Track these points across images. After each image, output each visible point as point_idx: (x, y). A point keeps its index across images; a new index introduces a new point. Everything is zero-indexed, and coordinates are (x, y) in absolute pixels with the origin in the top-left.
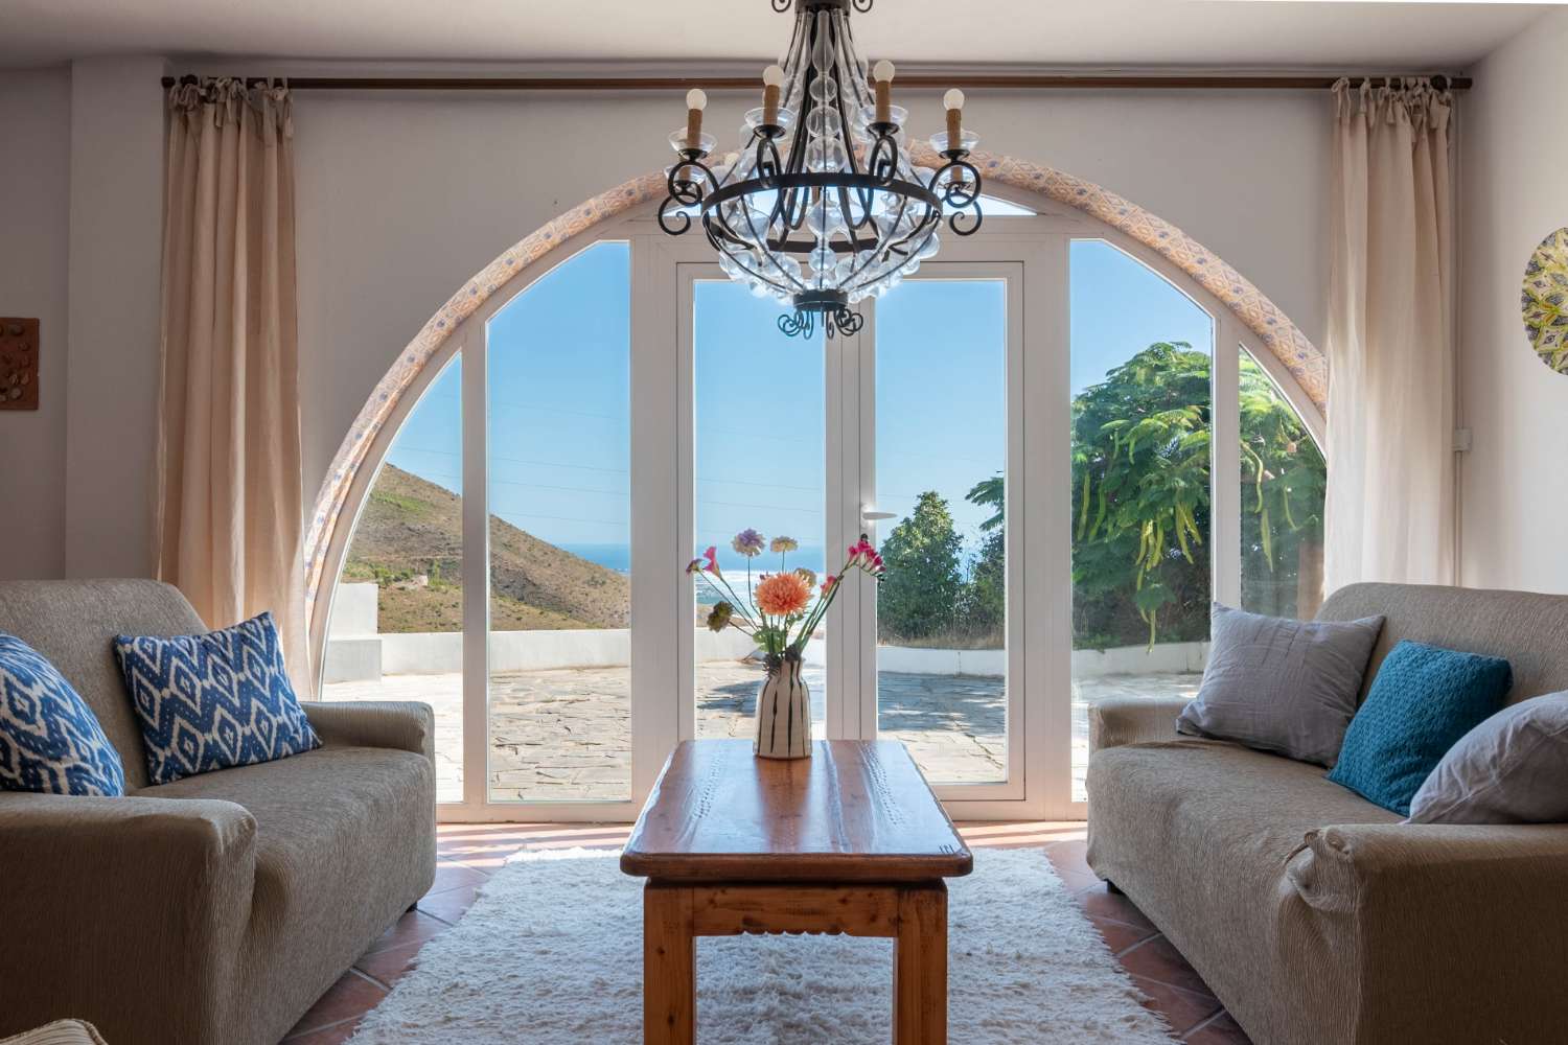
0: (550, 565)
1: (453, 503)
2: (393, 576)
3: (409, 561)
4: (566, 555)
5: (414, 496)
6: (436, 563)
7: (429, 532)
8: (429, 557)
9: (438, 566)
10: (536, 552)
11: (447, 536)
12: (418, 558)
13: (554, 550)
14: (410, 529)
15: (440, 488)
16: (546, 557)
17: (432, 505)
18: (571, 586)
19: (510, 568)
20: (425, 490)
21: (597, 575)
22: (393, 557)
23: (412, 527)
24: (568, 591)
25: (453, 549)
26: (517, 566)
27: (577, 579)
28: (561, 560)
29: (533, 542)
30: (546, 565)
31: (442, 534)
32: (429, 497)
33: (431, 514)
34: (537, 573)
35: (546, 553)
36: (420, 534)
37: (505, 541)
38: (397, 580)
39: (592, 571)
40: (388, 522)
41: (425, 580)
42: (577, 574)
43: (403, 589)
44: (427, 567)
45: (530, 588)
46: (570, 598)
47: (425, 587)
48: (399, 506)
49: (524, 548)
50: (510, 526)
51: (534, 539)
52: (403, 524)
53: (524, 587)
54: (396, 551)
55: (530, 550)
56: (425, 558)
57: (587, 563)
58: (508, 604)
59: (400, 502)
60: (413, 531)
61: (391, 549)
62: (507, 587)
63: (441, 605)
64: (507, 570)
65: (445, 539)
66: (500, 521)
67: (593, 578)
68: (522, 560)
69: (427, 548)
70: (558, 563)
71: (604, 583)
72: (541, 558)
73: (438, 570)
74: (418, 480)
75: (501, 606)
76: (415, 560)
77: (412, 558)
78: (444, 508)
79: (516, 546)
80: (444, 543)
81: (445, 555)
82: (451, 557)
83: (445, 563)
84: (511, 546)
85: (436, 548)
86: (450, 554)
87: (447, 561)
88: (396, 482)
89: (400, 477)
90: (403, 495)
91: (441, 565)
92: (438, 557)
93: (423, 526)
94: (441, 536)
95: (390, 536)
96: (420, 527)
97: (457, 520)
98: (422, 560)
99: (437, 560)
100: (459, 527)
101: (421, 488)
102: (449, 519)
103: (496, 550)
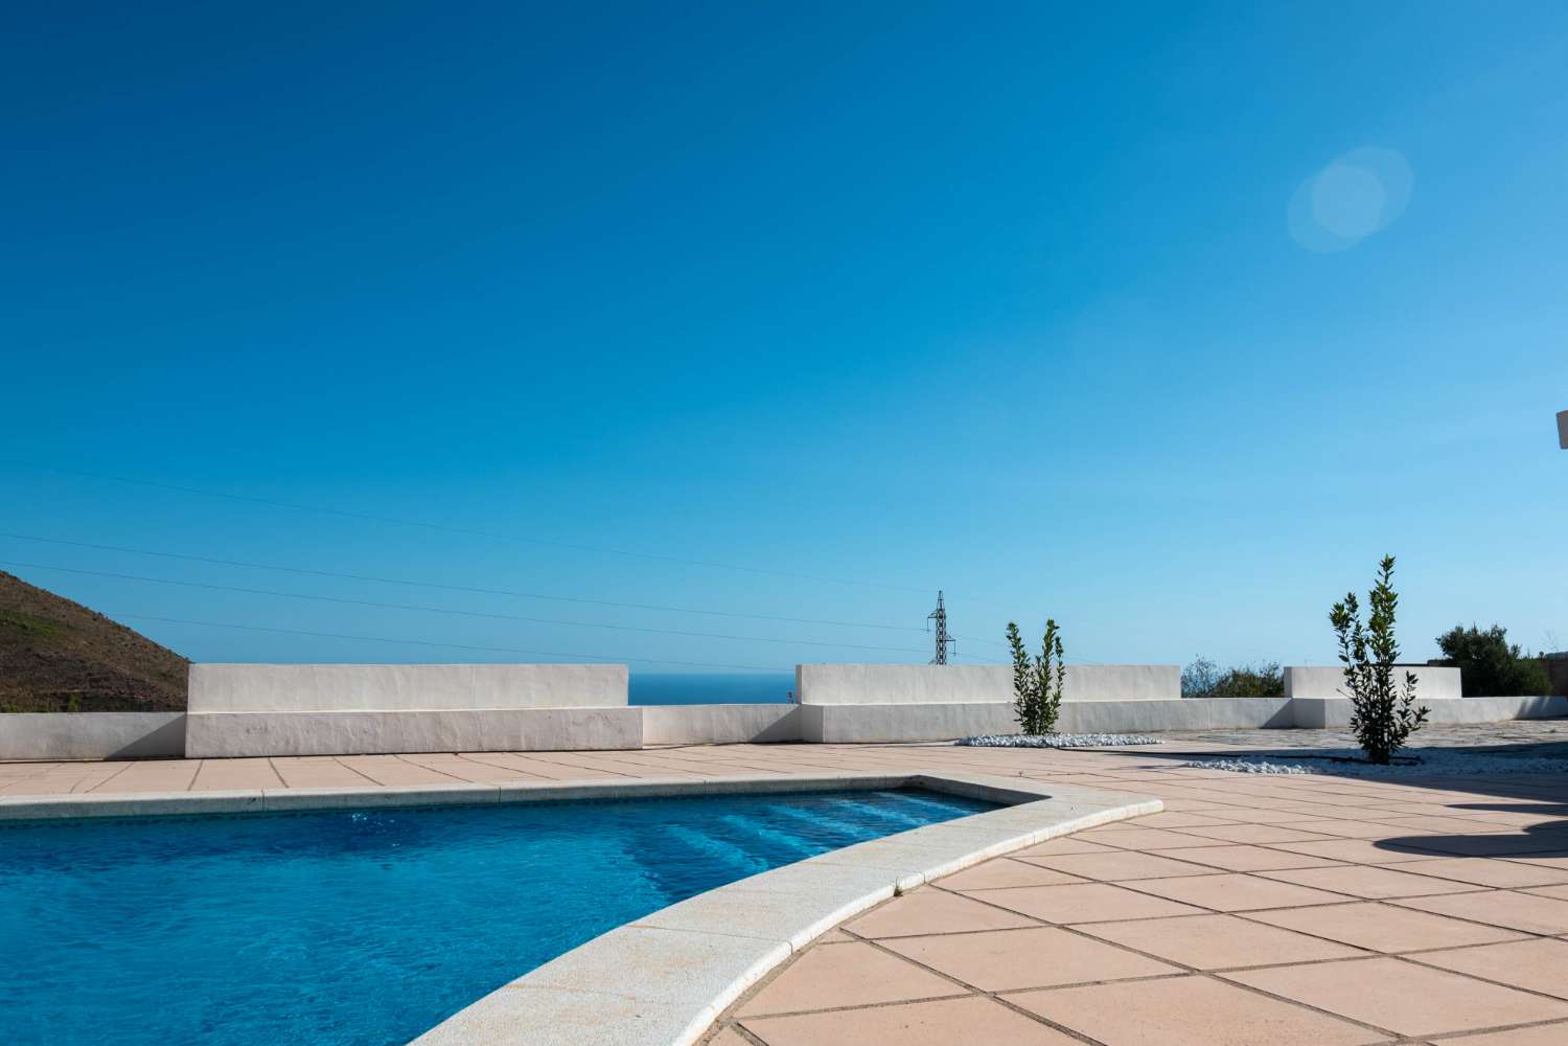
1: (96, 623)
3: (35, 696)
5: (46, 616)
6: (74, 698)
7: (65, 660)
8: (65, 690)
9: (76, 702)
11: (88, 665)
12: (50, 692)
14: (38, 656)
15: (76, 605)
17: (68, 626)
19: (172, 703)
20: (57, 608)
22: (16, 691)
23: (42, 653)
25: (96, 681)
31: (82, 661)
32: (64, 616)
33: (66, 638)
36: (51, 663)
37: (164, 669)
40: (9, 647)
44: (61, 702)
48: (24, 627)
50: (169, 652)
52: (29, 650)
54: (20, 684)
56: (59, 691)
59: (25, 622)
60: (44, 659)
61: (14, 682)
64: (169, 705)
65: (84, 668)
66: (156, 646)
69: (60, 680)
73: (77, 707)
76: (46, 695)
77: (42, 692)
78: (84, 630)
79: (178, 676)
80: (83, 674)
81: (85, 688)
82: (94, 690)
83: (84, 698)
84: (171, 676)
85: (74, 679)
86: (93, 687)
87: (88, 696)
88: (20, 598)
89: (25, 592)
90: (30, 613)
91: (80, 700)
92: (76, 691)
93: (56, 653)
94: (81, 665)
95: (11, 665)
96: (52, 653)
97: (101, 644)
98: (55, 694)
99: (74, 693)
100: (103, 653)
101: (53, 606)
102: (91, 644)
103: (155, 682)
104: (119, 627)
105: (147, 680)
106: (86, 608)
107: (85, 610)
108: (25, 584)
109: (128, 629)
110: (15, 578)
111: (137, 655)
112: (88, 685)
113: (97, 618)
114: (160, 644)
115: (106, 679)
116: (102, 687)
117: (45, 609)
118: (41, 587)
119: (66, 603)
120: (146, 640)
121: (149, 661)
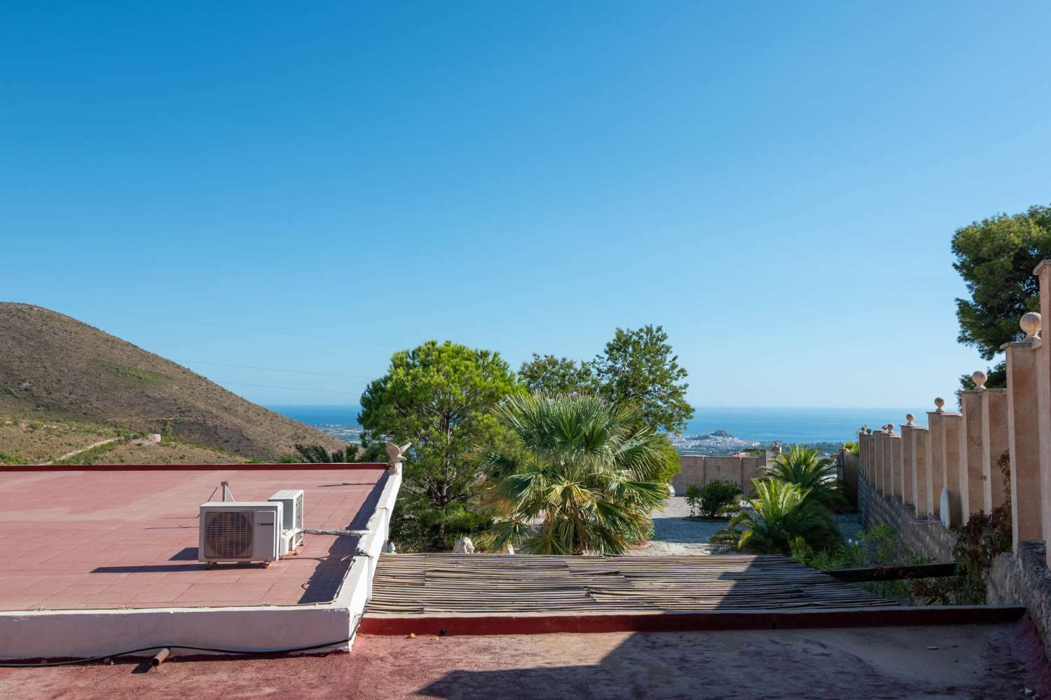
1: (185, 374)
2: (132, 435)
3: (146, 422)
4: (275, 416)
5: (153, 370)
6: (169, 423)
7: (164, 398)
8: (164, 418)
9: (171, 426)
10: (250, 414)
11: (178, 402)
12: (155, 419)
13: (265, 412)
14: (148, 396)
15: (174, 363)
16: (258, 418)
17: (167, 377)
18: (277, 441)
19: (229, 427)
20: (162, 365)
21: (299, 431)
22: (134, 419)
23: (150, 394)
24: (276, 444)
25: (183, 412)
26: (235, 425)
27: (283, 434)
28: (270, 420)
29: (248, 405)
30: (259, 423)
31: (175, 400)
32: (164, 370)
33: (165, 385)
34: (251, 431)
36: (156, 401)
37: (226, 405)
38: (135, 437)
39: (295, 429)
40: (131, 390)
41: (158, 437)
42: (284, 430)
43: (140, 445)
44: (162, 426)
45: (244, 443)
46: (277, 449)
47: (158, 443)
48: (140, 378)
49: (241, 410)
50: (231, 393)
51: (250, 404)
52: (143, 392)
53: (240, 442)
54: (137, 414)
55: (246, 411)
56: (161, 419)
58: (225, 456)
59: (140, 375)
60: (152, 398)
61: (133, 413)
62: (226, 442)
63: (171, 457)
64: (227, 428)
65: (176, 404)
66: (223, 389)
67: (296, 434)
68: (239, 421)
69: (162, 411)
71: (305, 437)
72: (255, 419)
73: (171, 429)
74: (156, 357)
75: (219, 457)
76: (152, 421)
77: (150, 419)
78: (177, 380)
79: (235, 409)
80: (175, 408)
81: (176, 417)
82: (182, 418)
83: (176, 423)
84: (230, 409)
85: (170, 411)
86: (181, 416)
87: (178, 422)
88: (138, 359)
89: (141, 355)
90: (144, 369)
91: (173, 425)
92: (171, 419)
93: (159, 394)
94: (174, 402)
95: (132, 402)
96: (156, 394)
97: (187, 389)
98: (158, 421)
99: (170, 421)
100: (189, 395)
101: (158, 364)
102: (181, 388)
103: (219, 413)
104: (200, 377)
105: (214, 412)
106: (180, 365)
107: (179, 367)
108: (143, 350)
109: (206, 378)
110: (136, 346)
111: (209, 396)
112: (178, 415)
113: (186, 371)
114: (226, 388)
115: (189, 411)
116: (187, 416)
117: (153, 366)
118: (152, 352)
119: (167, 362)
120: (217, 385)
121: (217, 399)
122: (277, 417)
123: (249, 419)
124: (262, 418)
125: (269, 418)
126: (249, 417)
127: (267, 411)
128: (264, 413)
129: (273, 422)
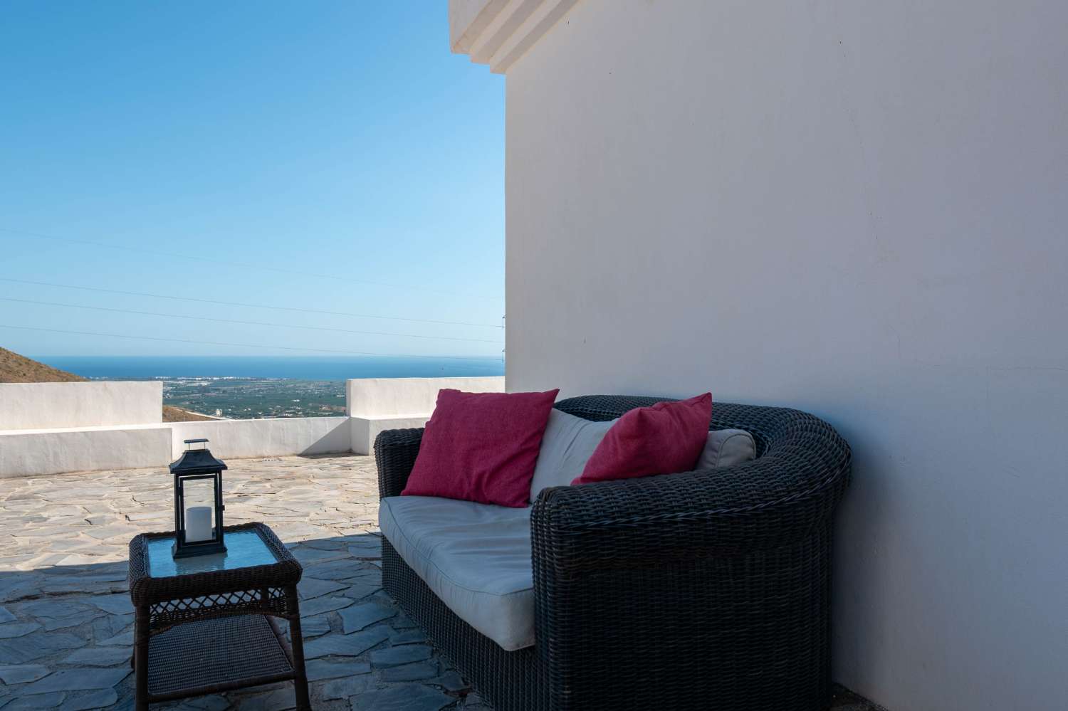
0: (24, 375)
4: (38, 366)
10: (10, 363)
13: (28, 362)
16: (21, 367)
28: (35, 370)
29: (8, 355)
30: (22, 374)
35: (20, 365)
39: (64, 380)
51: (8, 352)
55: (5, 361)
57: (59, 372)
70: (33, 372)
72: (16, 369)
122: (42, 367)
123: (8, 369)
124: (24, 368)
125: (33, 369)
126: (9, 367)
127: (29, 360)
128: (26, 363)
129: (38, 372)
